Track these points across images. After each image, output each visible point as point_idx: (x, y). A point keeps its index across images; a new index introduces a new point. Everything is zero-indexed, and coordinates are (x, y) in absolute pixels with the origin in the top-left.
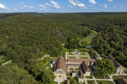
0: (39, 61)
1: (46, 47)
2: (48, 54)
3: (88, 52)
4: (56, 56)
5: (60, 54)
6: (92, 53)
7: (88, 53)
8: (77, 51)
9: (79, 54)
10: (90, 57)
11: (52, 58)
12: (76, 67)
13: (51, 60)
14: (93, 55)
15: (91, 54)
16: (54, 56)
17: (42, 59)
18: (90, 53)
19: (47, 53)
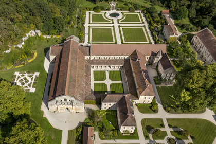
0: (11, 52)
1: (28, 10)
2: (37, 28)
3: (143, 12)
4: (59, 33)
5: (69, 23)
6: (154, 15)
7: (142, 15)
8: (114, 8)
9: (119, 18)
10: (149, 28)
11: (49, 37)
12: (112, 69)
13: (45, 45)
14: (157, 22)
15: (152, 17)
16: (52, 31)
17: (20, 46)
18: (150, 13)
19: (32, 24)
